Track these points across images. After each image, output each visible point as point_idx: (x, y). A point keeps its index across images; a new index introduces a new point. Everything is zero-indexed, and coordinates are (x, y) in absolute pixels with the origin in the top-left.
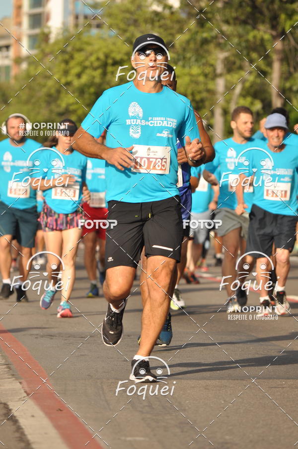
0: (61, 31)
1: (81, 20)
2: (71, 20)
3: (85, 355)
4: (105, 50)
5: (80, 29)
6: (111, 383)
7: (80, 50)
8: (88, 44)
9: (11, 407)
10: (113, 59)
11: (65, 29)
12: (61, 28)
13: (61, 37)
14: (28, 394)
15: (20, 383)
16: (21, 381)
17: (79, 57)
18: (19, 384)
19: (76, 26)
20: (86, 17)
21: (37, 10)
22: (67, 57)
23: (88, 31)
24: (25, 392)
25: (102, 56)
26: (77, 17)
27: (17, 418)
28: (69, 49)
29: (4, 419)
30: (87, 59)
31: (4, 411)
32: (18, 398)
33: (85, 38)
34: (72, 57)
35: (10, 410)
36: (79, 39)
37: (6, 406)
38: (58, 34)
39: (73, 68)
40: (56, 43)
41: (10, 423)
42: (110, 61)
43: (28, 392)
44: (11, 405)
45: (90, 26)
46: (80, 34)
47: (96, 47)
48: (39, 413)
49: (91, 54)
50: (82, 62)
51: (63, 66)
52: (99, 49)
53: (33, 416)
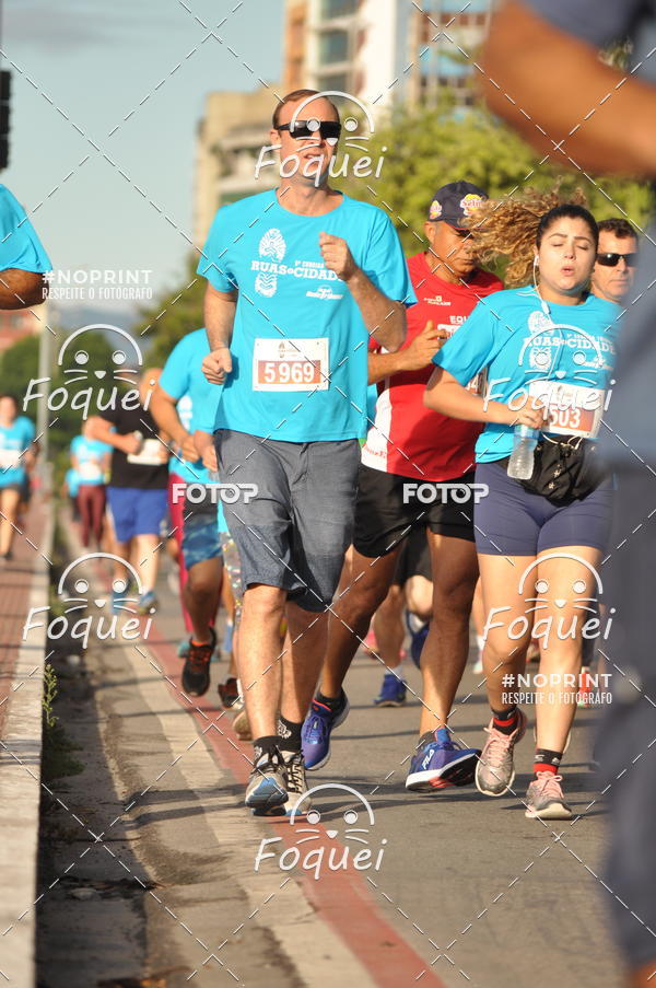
0: (387, 114)
1: (433, 88)
2: (411, 89)
3: (441, 824)
4: (484, 153)
5: (431, 108)
6: (499, 886)
7: (430, 154)
8: (448, 140)
9: (279, 937)
10: (504, 174)
11: (398, 109)
12: (388, 108)
13: (387, 126)
14: (316, 909)
15: (299, 884)
16: (301, 879)
17: (427, 169)
18: (295, 885)
19: (423, 100)
20: (443, 82)
21: (337, 68)
22: (400, 169)
23: (448, 113)
24: (311, 904)
25: (477, 168)
26: (424, 83)
27: (294, 961)
28: (406, 152)
29: (264, 964)
30: (444, 172)
31: (265, 946)
32: (295, 916)
33: (440, 128)
34: (412, 170)
35: (278, 943)
36: (429, 130)
37: (267, 934)
38: (382, 119)
39: (413, 193)
40: (379, 138)
41: (278, 972)
42: (495, 178)
43: (317, 903)
44: (280, 932)
45: (452, 101)
46: (430, 119)
47: (465, 147)
48: (340, 949)
49: (454, 163)
50: (433, 181)
51: (392, 188)
52: (473, 152)
53: (328, 957)
